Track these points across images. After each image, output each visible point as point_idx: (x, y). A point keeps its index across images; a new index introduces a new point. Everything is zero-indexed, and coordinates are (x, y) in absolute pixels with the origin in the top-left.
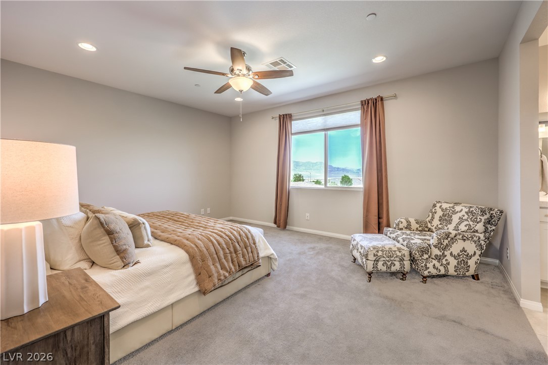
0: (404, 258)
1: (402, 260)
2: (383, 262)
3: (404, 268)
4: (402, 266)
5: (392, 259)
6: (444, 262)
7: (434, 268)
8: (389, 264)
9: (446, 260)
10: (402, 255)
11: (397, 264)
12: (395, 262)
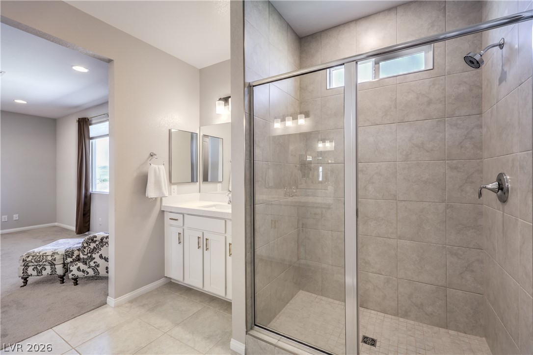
0: (54, 262)
1: (52, 264)
2: (33, 267)
3: (56, 272)
4: (54, 270)
5: (41, 263)
6: (92, 264)
7: (78, 270)
8: (39, 268)
9: (95, 263)
10: (52, 259)
11: (48, 268)
12: (46, 267)
